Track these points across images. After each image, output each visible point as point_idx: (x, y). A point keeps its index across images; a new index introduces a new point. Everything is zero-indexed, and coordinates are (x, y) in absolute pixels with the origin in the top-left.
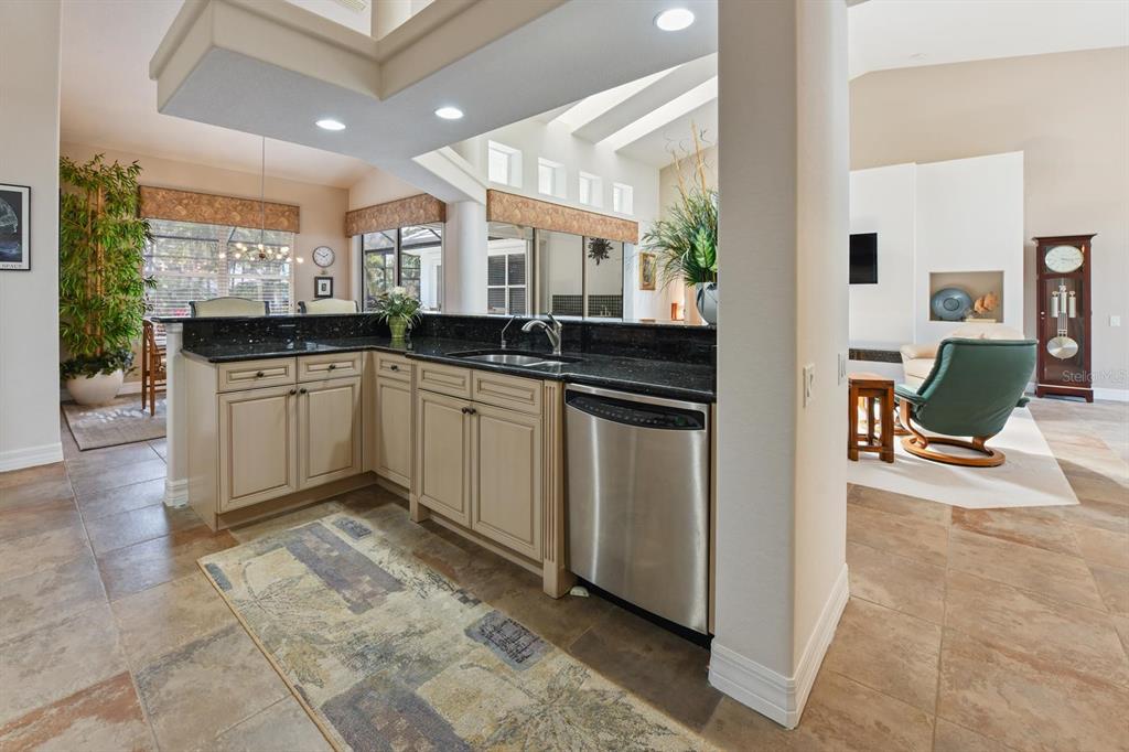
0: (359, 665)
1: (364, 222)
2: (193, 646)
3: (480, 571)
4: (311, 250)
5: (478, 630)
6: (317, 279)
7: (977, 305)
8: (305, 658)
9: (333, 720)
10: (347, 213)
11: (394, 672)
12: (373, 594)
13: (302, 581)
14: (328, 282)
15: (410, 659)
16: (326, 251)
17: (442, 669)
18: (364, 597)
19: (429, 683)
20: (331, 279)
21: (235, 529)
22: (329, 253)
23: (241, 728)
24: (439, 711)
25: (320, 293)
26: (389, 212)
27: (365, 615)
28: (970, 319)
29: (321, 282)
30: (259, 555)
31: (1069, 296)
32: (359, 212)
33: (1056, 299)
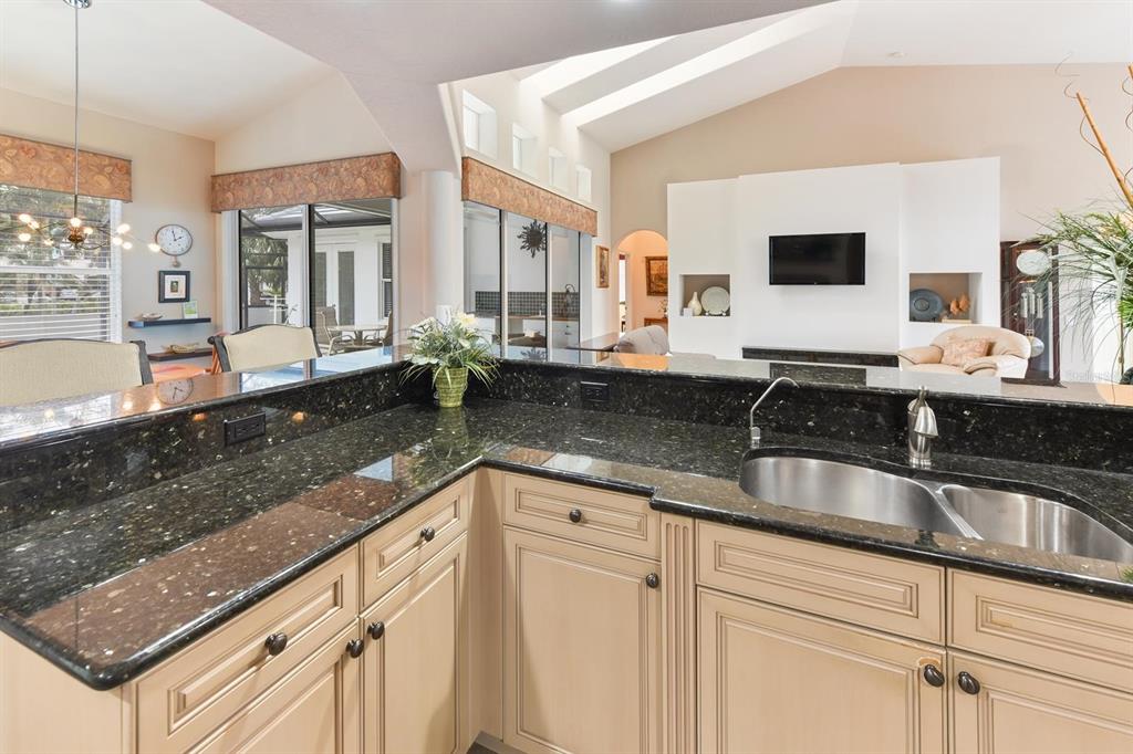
1: (247, 191)
4: (155, 231)
6: (162, 274)
7: (953, 306)
10: (214, 177)
14: (182, 279)
16: (179, 232)
20: (187, 274)
22: (184, 234)
25: (168, 295)
26: (296, 178)
28: (945, 320)
29: (169, 279)
31: (1036, 297)
32: (239, 178)
33: (1026, 300)
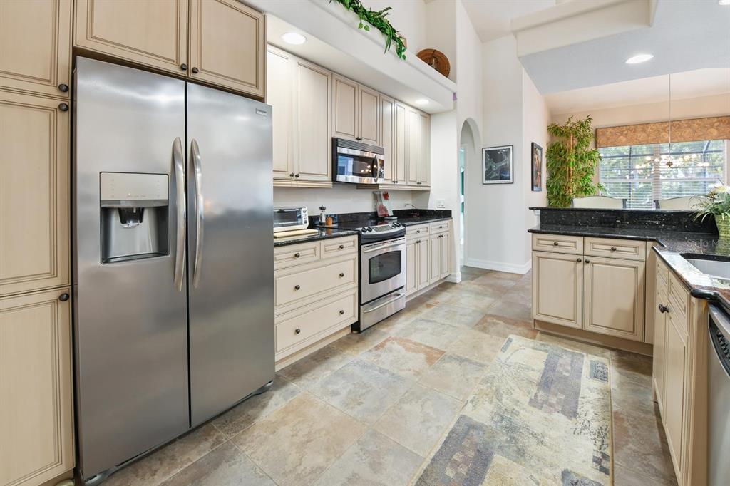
0: (495, 419)
2: (467, 360)
3: (648, 465)
5: (575, 480)
8: (485, 396)
9: (458, 422)
11: (502, 438)
12: (551, 405)
13: (532, 372)
15: (516, 443)
17: (521, 464)
18: (546, 402)
19: (506, 459)
21: (542, 332)
23: (440, 394)
24: (489, 471)
27: (531, 409)
30: (533, 348)
